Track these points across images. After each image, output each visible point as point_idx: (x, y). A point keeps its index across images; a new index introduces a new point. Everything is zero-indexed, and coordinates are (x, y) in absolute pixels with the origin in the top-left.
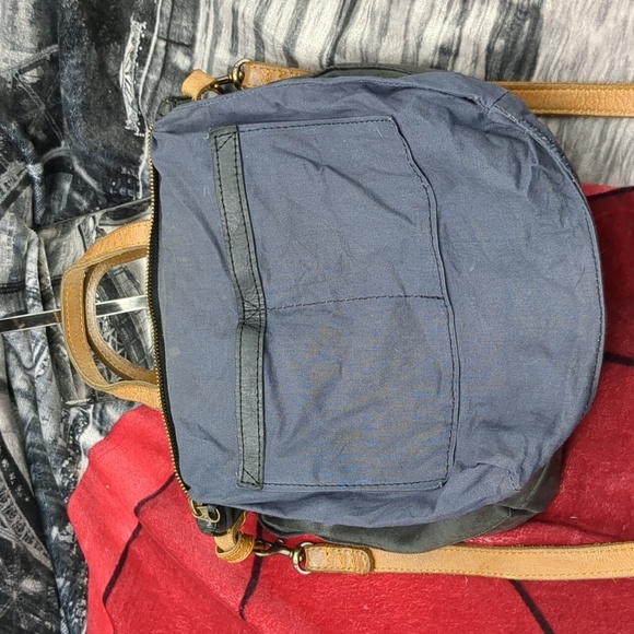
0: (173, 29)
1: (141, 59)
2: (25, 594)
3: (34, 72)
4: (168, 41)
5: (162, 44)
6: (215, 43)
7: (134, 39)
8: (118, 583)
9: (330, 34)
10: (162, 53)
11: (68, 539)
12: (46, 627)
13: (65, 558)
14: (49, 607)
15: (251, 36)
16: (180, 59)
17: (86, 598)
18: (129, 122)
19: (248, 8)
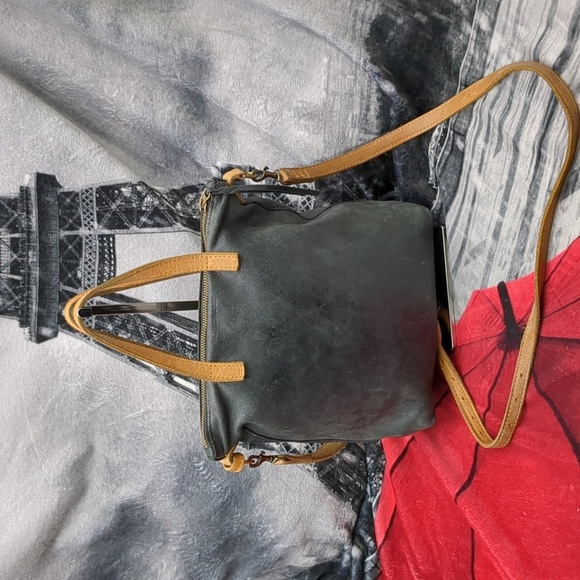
0: (457, 124)
1: (442, 142)
2: (344, 461)
4: (455, 132)
5: (452, 133)
6: (477, 135)
7: (439, 129)
8: (399, 466)
9: (538, 134)
10: (451, 137)
12: (356, 485)
13: (372, 446)
14: (359, 473)
15: (496, 131)
16: (460, 144)
17: (383, 473)
18: (431, 179)
19: (496, 115)
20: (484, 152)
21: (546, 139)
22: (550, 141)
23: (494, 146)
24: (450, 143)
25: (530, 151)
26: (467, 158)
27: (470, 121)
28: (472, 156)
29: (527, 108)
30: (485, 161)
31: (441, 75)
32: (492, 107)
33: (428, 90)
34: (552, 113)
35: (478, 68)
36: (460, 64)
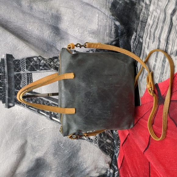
0: (140, 34)
1: (135, 40)
2: (107, 142)
3: (115, 42)
4: (139, 36)
5: (138, 37)
6: (147, 37)
7: (134, 36)
8: (125, 143)
9: (166, 36)
10: (138, 38)
11: (117, 133)
12: (111, 150)
13: (116, 137)
14: (112, 146)
15: (153, 36)
16: (141, 40)
17: (119, 146)
19: (153, 31)
20: (149, 42)
21: (169, 37)
22: (170, 38)
23: (152, 40)
24: (138, 40)
25: (164, 41)
26: (144, 44)
27: (144, 33)
28: (145, 44)
29: (162, 28)
30: (149, 45)
31: (134, 19)
32: (151, 28)
33: (130, 24)
34: (171, 29)
35: (146, 16)
36: (140, 15)
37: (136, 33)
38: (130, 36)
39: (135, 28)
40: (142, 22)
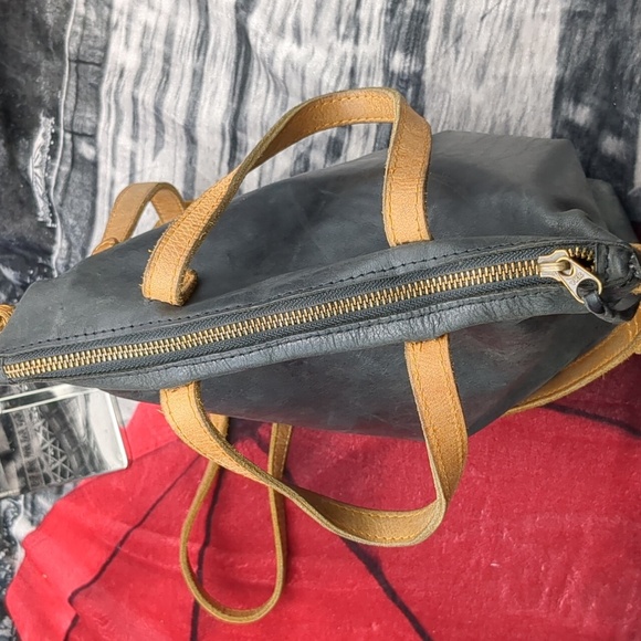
0: (76, 121)
1: (53, 152)
4: (73, 133)
5: (69, 136)
6: (117, 131)
7: (44, 135)
9: (227, 111)
10: (69, 143)
15: (151, 120)
16: (86, 150)
18: (41, 213)
19: (147, 95)
20: (133, 155)
21: (241, 117)
22: (250, 118)
23: (151, 143)
24: (68, 152)
25: (217, 140)
26: (105, 169)
27: (98, 113)
28: (114, 165)
29: (198, 77)
30: (138, 168)
31: (30, 51)
32: (137, 83)
33: (14, 80)
34: (246, 76)
35: (97, 32)
36: (64, 30)
37: (52, 120)
38: (19, 139)
39: (47, 99)
40: (78, 61)
